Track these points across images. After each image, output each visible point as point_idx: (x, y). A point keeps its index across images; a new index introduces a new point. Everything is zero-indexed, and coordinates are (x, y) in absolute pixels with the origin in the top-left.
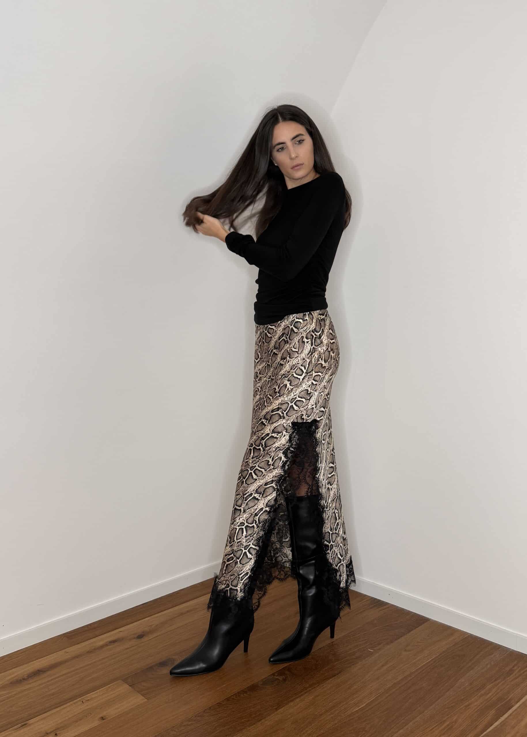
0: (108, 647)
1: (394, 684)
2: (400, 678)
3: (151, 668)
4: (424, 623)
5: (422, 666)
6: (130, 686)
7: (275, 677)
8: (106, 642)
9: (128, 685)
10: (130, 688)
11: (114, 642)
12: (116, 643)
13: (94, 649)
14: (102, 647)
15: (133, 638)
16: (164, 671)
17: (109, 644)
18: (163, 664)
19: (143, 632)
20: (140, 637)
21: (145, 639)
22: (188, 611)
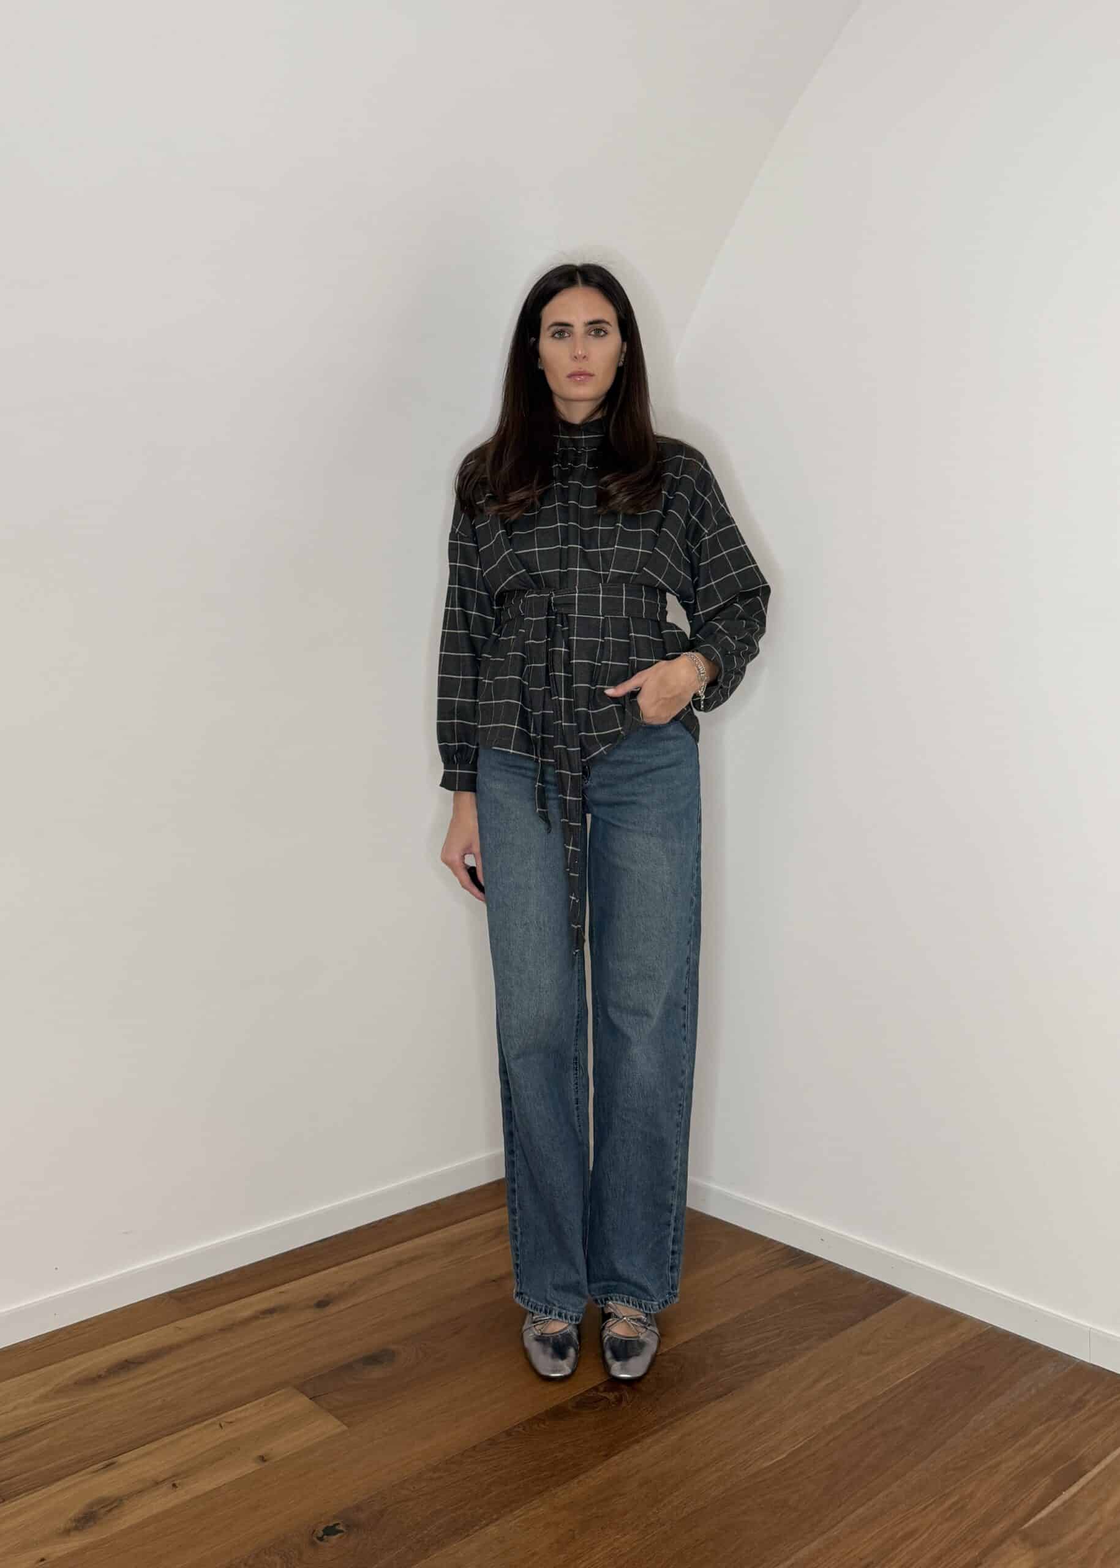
0: (261, 1321)
1: (841, 1418)
3: (348, 1367)
5: (897, 1385)
6: (311, 1399)
7: (602, 1394)
8: (256, 1312)
9: (307, 1396)
10: (312, 1402)
11: (271, 1313)
12: (275, 1314)
13: (233, 1325)
14: (249, 1321)
15: (309, 1307)
16: (376, 1373)
17: (261, 1316)
18: (373, 1359)
19: (327, 1295)
20: (322, 1304)
21: (332, 1309)
22: (413, 1259)
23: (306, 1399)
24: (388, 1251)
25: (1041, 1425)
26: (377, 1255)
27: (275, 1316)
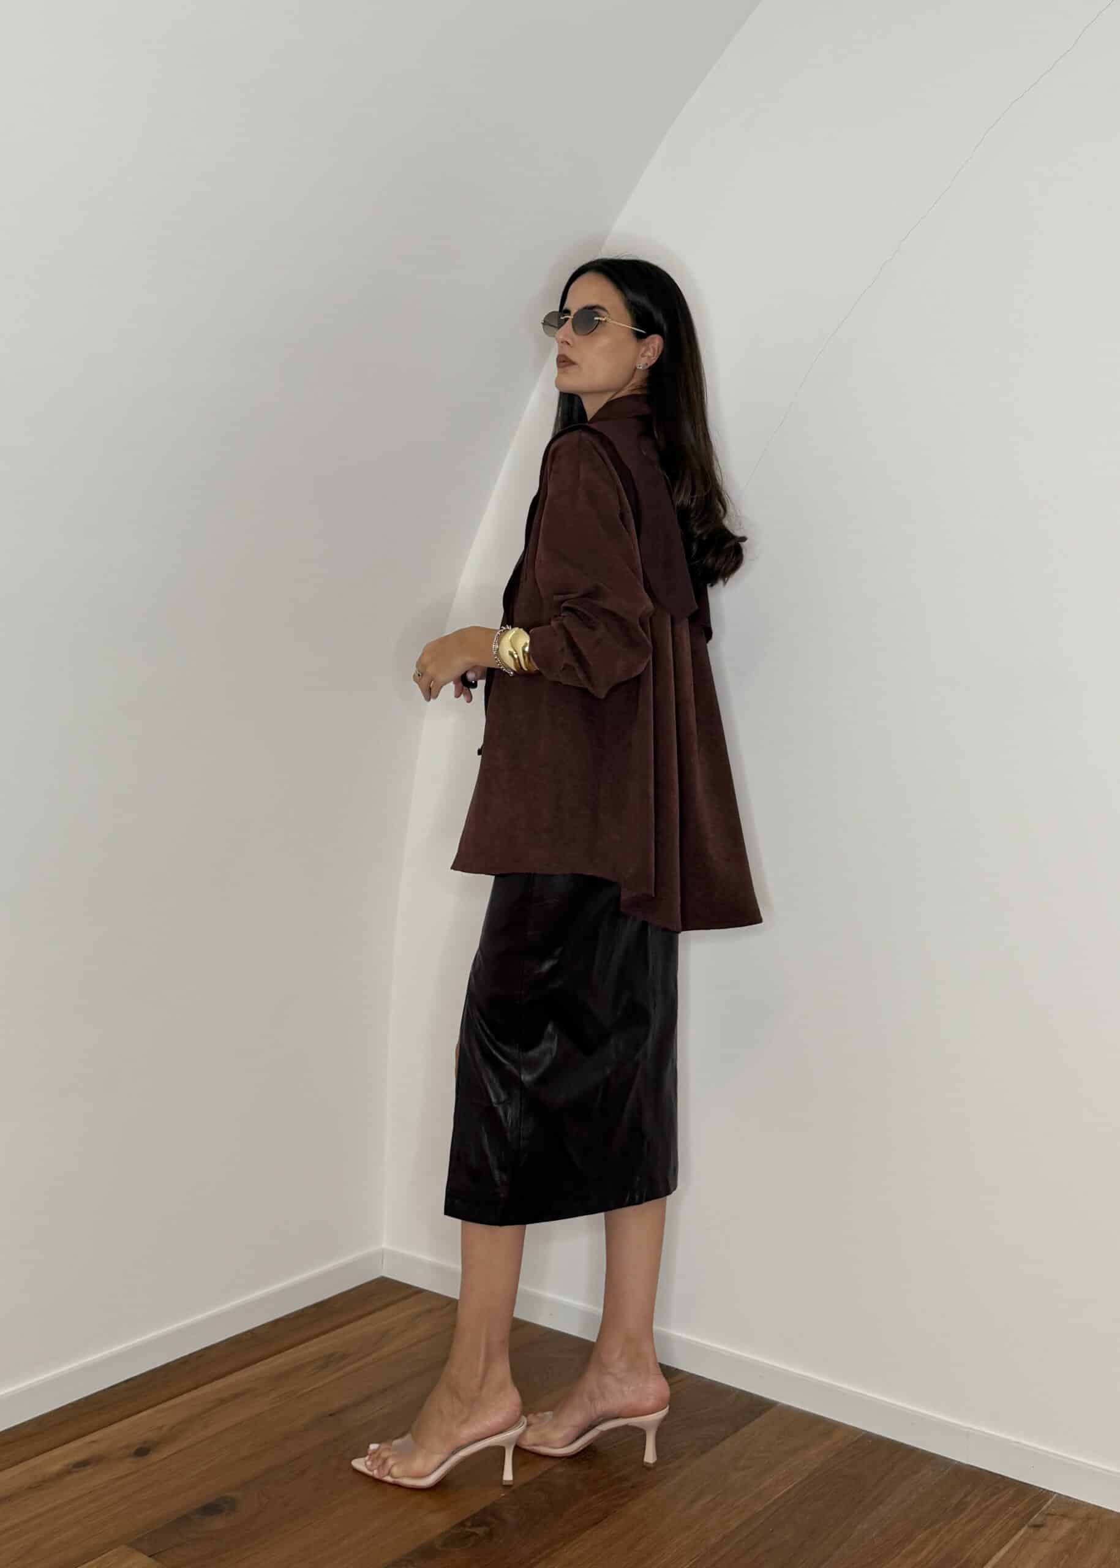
0: (75, 1476)
1: (724, 1537)
2: (735, 1524)
3: (184, 1519)
4: (764, 1411)
5: (778, 1498)
6: (150, 1556)
7: (469, 1530)
8: (68, 1465)
9: (145, 1554)
10: (151, 1560)
11: (84, 1466)
12: (89, 1467)
13: (44, 1481)
14: (60, 1475)
15: (129, 1456)
16: (218, 1523)
17: (75, 1470)
18: (211, 1509)
19: (145, 1442)
20: (142, 1452)
21: (154, 1457)
22: (236, 1396)
23: (145, 1556)
24: (207, 1389)
25: (925, 1529)
26: (194, 1393)
27: (89, 1470)
